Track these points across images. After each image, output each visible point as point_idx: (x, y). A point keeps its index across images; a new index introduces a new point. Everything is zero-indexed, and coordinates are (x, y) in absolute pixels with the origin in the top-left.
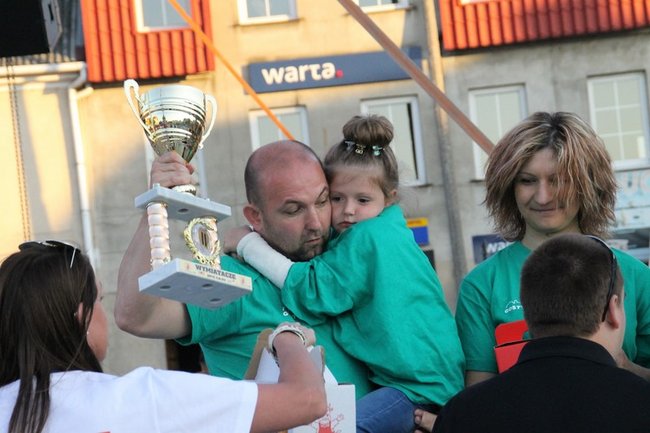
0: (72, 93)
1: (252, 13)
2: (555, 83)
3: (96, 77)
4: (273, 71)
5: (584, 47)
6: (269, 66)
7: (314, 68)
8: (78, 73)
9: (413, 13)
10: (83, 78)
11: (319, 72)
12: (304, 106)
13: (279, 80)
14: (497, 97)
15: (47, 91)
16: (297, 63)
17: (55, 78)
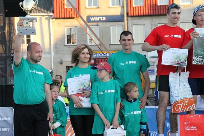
0: (51, 20)
1: (89, 5)
2: (151, 24)
3: (56, 17)
4: (93, 18)
5: (158, 17)
6: (92, 17)
7: (101, 18)
8: (52, 16)
9: (123, 8)
10: (53, 17)
11: (102, 19)
12: (99, 26)
13: (94, 20)
14: (139, 27)
15: (46, 19)
16: (98, 16)
17: (48, 16)
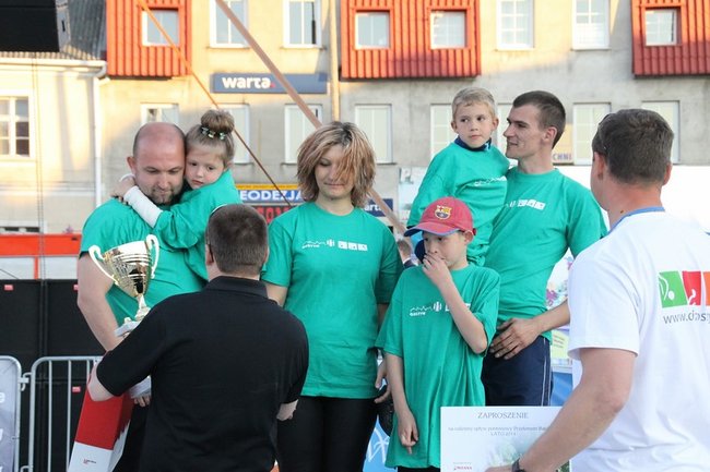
0: (96, 81)
1: (219, 41)
2: (410, 106)
3: (113, 72)
4: (230, 79)
5: (431, 85)
6: (227, 76)
7: (257, 80)
8: (101, 68)
9: (324, 52)
10: (104, 71)
11: (260, 83)
12: (248, 104)
13: (233, 86)
14: (373, 112)
15: (79, 78)
16: (246, 76)
17: (86, 70)
